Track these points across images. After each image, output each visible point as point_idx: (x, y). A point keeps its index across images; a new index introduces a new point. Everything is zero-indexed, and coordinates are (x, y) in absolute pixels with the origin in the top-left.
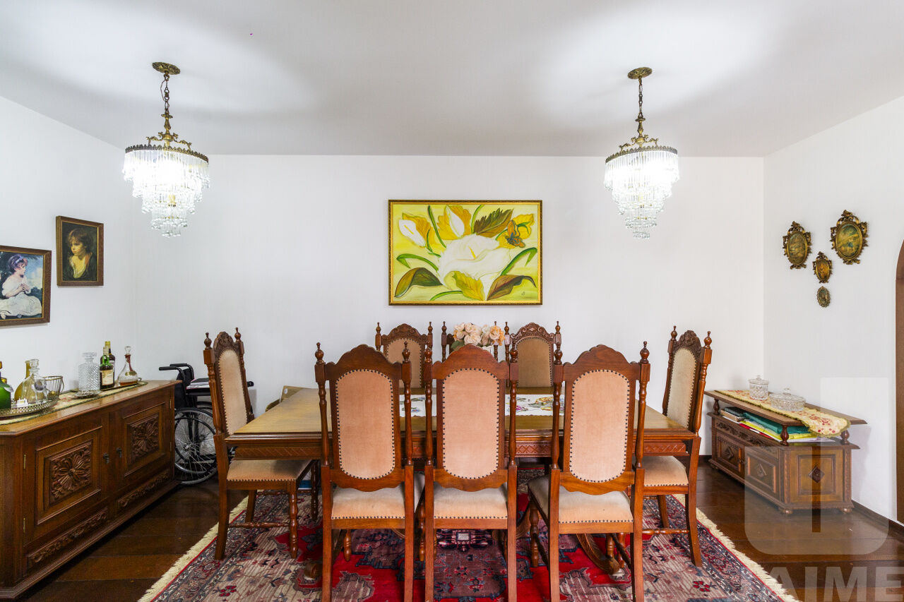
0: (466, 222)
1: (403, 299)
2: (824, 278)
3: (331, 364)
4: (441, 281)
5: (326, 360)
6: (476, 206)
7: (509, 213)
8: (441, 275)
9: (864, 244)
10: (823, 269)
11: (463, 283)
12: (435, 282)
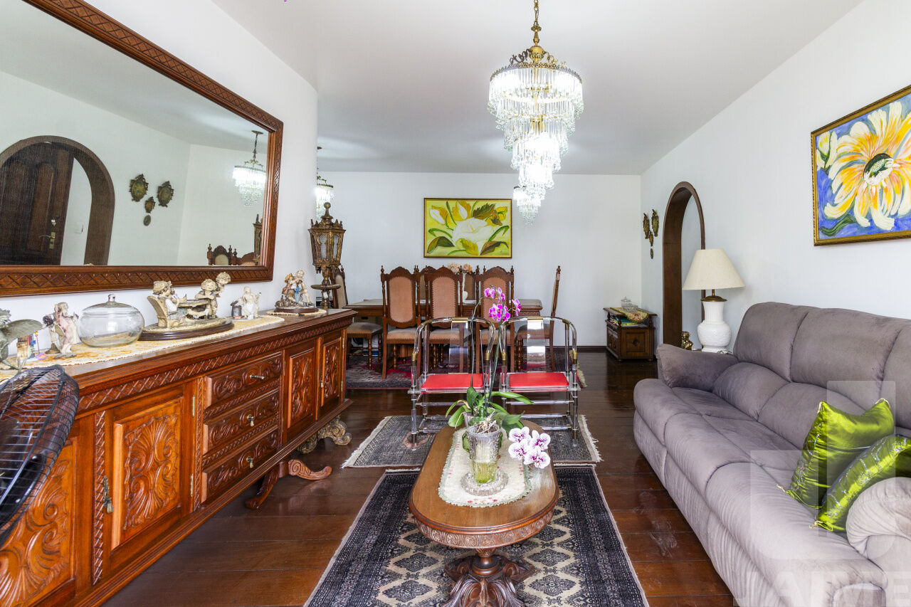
0: (468, 211)
1: (432, 254)
2: (148, 210)
3: (387, 275)
4: (454, 244)
5: (385, 273)
6: (474, 202)
7: (493, 206)
8: (454, 241)
9: (131, 191)
10: (149, 206)
11: (466, 245)
12: (450, 245)
